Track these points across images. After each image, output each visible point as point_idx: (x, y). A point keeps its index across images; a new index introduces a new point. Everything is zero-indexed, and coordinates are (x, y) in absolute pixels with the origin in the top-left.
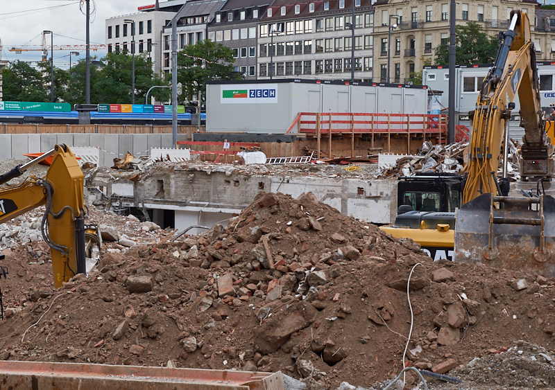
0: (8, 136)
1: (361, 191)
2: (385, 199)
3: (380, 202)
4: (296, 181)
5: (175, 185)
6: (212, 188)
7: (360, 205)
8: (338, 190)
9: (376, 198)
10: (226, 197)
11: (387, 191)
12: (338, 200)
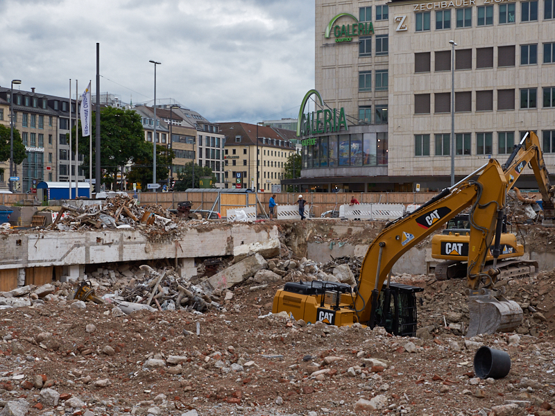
1: (99, 239)
2: (115, 244)
3: (112, 246)
4: (49, 236)
7: (98, 250)
8: (83, 241)
9: (109, 244)
11: (117, 239)
12: (83, 248)
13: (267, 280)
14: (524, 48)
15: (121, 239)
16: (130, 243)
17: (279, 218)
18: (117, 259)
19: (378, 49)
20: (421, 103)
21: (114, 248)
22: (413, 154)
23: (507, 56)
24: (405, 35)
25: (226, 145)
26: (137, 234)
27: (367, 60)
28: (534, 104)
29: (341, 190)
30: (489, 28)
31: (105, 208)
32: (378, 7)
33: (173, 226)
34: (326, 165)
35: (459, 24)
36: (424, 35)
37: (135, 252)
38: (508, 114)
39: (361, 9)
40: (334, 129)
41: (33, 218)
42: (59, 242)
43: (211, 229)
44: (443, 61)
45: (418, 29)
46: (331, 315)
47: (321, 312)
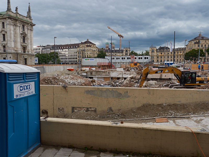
0: (59, 66)
1: (125, 73)
3: (128, 75)
5: (94, 73)
6: (100, 73)
8: (121, 73)
9: (127, 74)
10: (103, 75)
11: (129, 73)
26: (134, 72)
42: (116, 73)
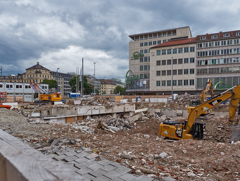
1: (94, 108)
6: (63, 111)
7: (94, 111)
8: (91, 109)
9: (97, 109)
10: (67, 113)
11: (99, 108)
12: (91, 111)
13: (146, 119)
14: (185, 59)
15: (100, 108)
16: (102, 109)
17: (133, 102)
18: (99, 114)
19: (145, 60)
20: (158, 73)
21: (98, 110)
22: (156, 86)
23: (180, 61)
24: (154, 56)
25: (101, 84)
26: (103, 106)
27: (142, 63)
28: (187, 73)
29: (135, 95)
30: (176, 54)
31: (94, 100)
32: (145, 50)
33: (111, 104)
34: (133, 88)
35: (168, 53)
36: (159, 56)
37: (103, 112)
38: (181, 76)
39: (141, 50)
40: (136, 80)
41: (69, 102)
42: (85, 109)
43: (120, 105)
44: (164, 62)
45: (157, 55)
46: (181, 132)
47: (177, 131)
